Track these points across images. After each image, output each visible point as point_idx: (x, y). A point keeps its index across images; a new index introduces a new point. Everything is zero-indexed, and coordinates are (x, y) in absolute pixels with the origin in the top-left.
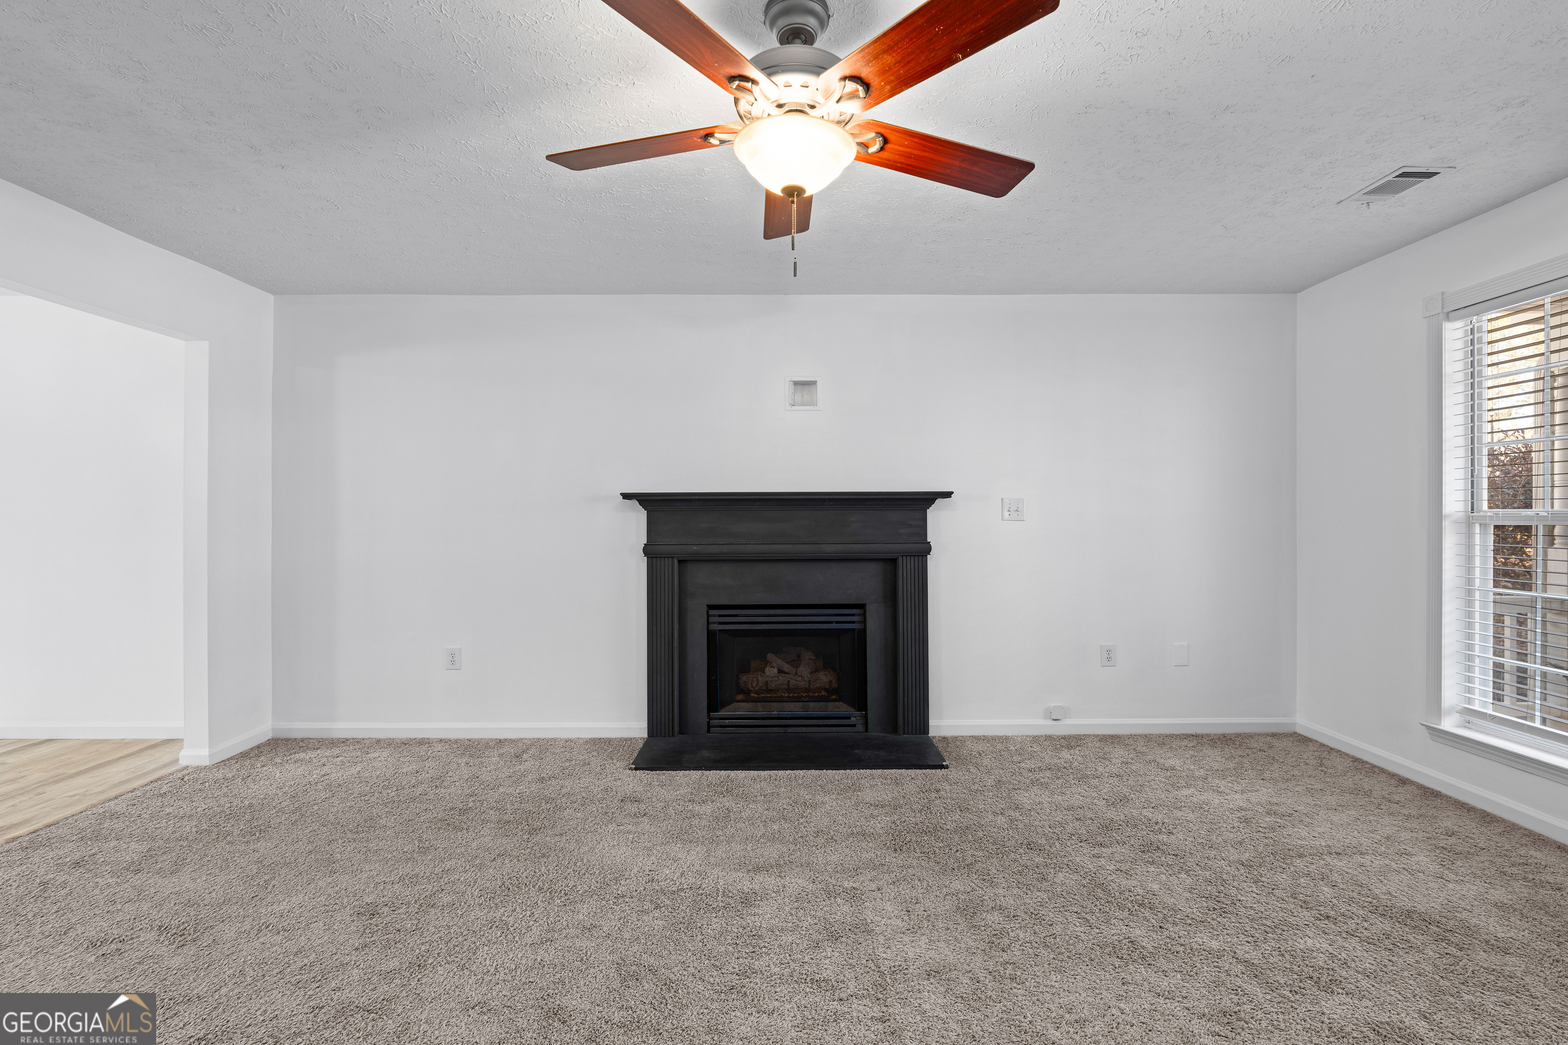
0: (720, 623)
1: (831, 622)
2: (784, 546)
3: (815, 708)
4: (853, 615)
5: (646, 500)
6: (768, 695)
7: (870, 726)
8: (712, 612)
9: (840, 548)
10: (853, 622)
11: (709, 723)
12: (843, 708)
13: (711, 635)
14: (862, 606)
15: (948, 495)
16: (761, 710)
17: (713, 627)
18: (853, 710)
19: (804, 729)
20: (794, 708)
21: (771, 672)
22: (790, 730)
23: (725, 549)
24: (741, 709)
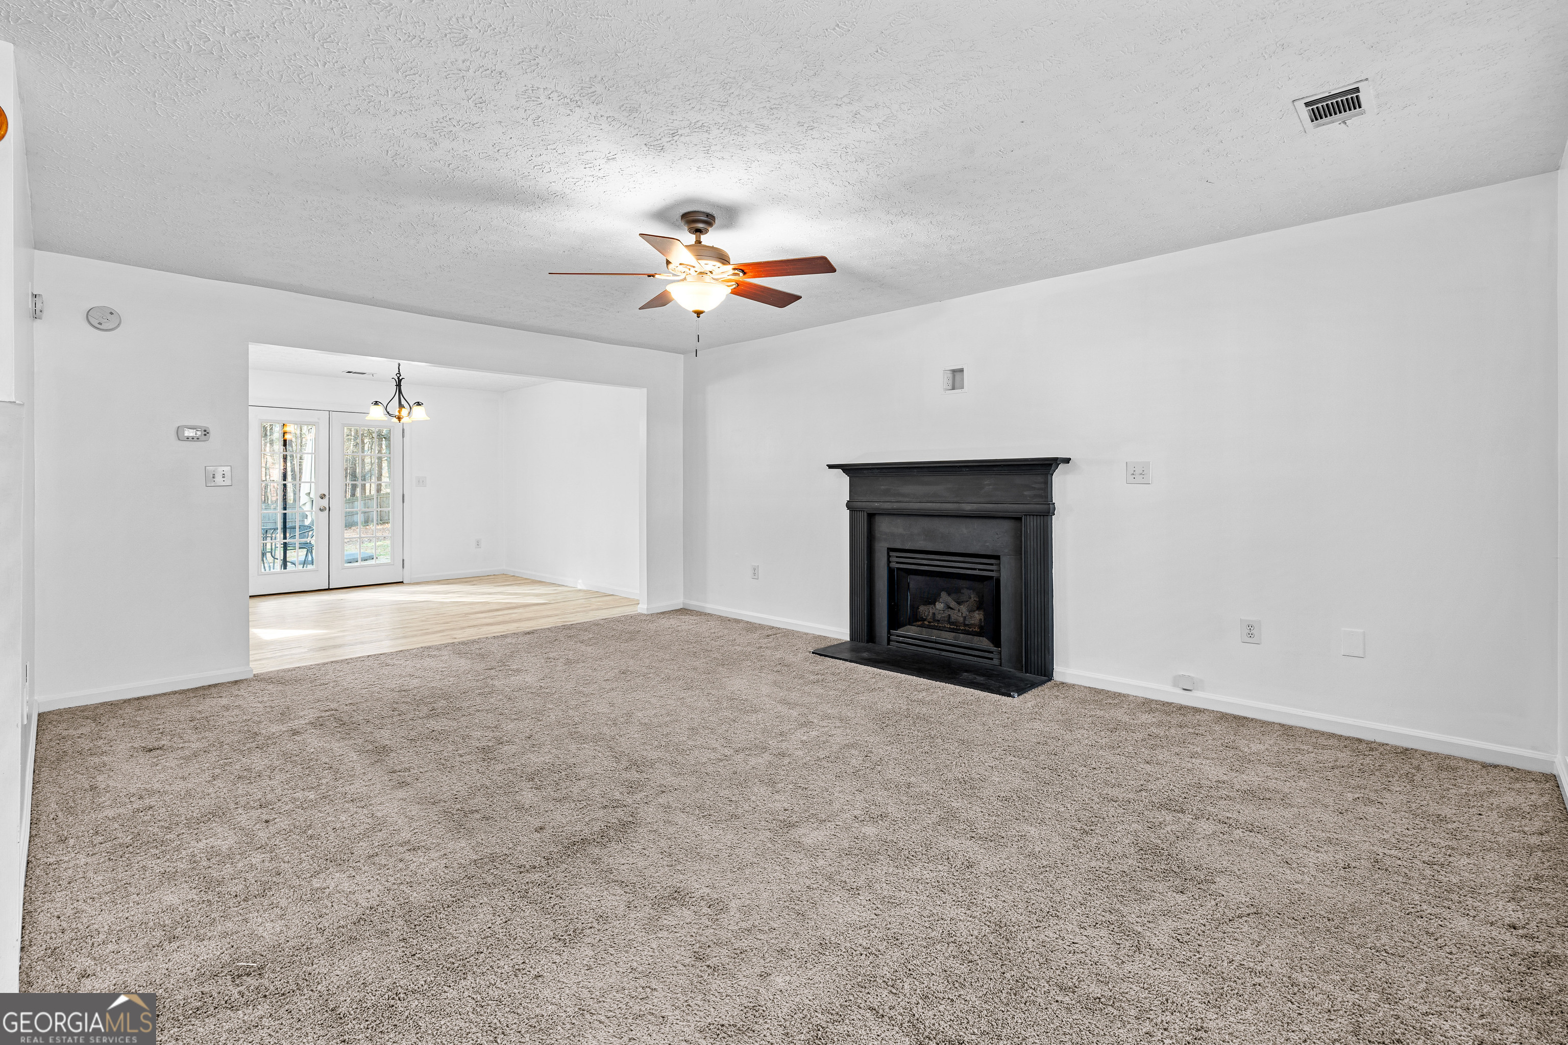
0: (897, 563)
1: (975, 569)
2: (934, 504)
3: (963, 640)
4: (992, 564)
5: (849, 469)
6: (934, 624)
7: (1003, 661)
8: (892, 554)
9: (975, 506)
10: (992, 571)
11: (889, 638)
12: (984, 643)
13: (891, 571)
14: (997, 558)
15: (1067, 461)
16: (925, 634)
17: (894, 565)
18: (992, 645)
19: (953, 655)
20: (948, 637)
21: (940, 606)
22: (944, 653)
23: (895, 506)
24: (911, 631)
